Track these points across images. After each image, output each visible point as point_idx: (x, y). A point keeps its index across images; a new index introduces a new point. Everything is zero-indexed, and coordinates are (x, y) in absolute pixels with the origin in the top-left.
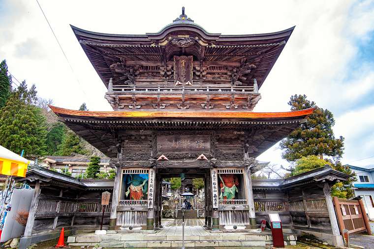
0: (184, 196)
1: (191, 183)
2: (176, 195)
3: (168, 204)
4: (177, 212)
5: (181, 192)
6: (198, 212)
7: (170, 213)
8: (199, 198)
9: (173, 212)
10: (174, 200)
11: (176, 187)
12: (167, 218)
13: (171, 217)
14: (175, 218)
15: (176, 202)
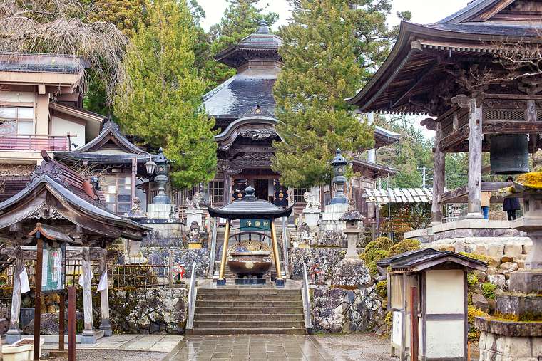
0: (231, 216)
1: (262, 166)
2: (195, 216)
3: (143, 260)
4: (191, 300)
5: (219, 199)
6: (306, 299)
7: (154, 303)
8: (305, 227)
9: (170, 303)
10: (184, 240)
11: (192, 180)
12: (141, 330)
13: (159, 327)
14: (183, 332)
15: (194, 247)
